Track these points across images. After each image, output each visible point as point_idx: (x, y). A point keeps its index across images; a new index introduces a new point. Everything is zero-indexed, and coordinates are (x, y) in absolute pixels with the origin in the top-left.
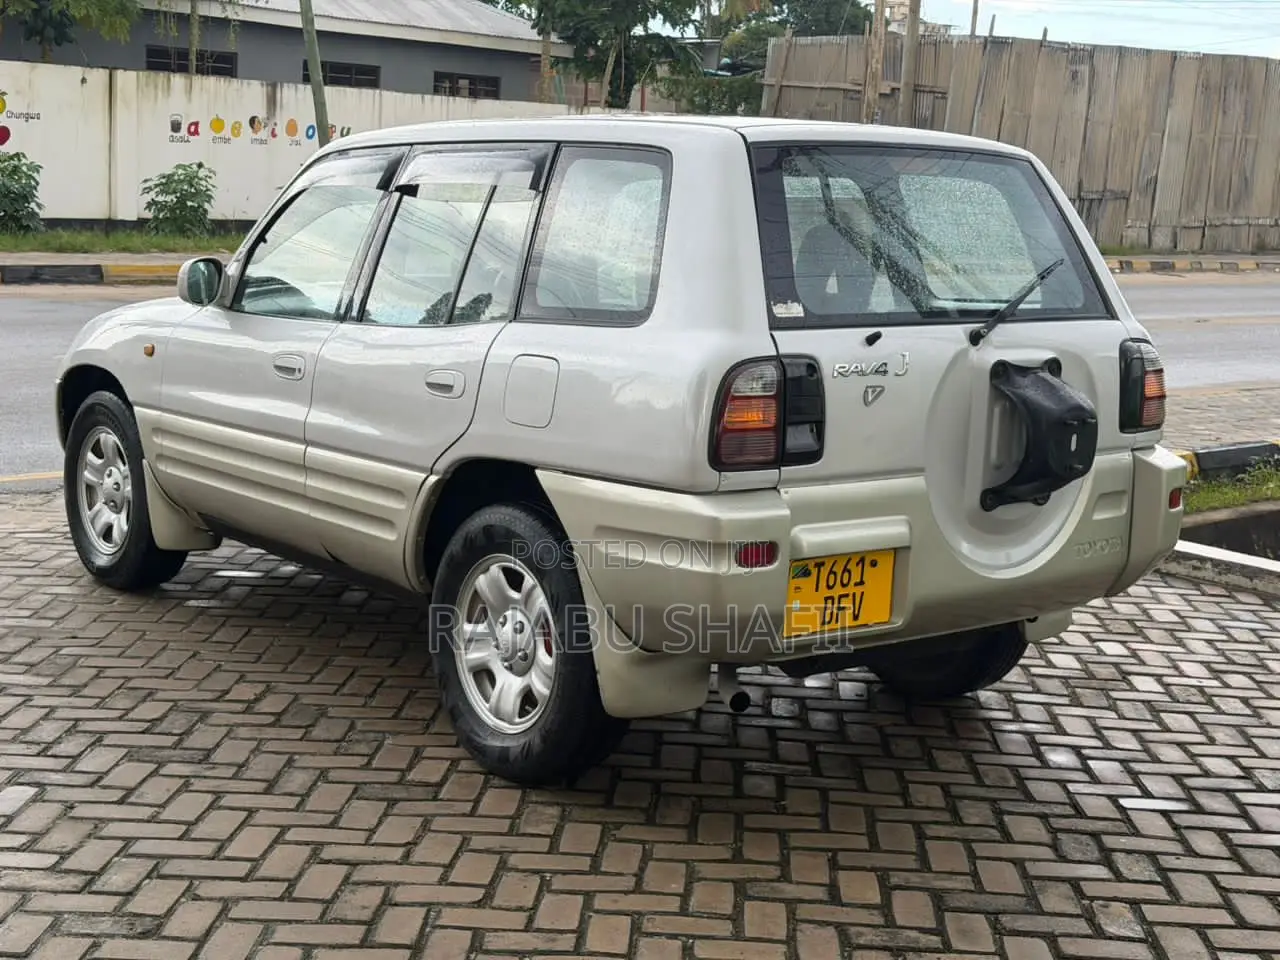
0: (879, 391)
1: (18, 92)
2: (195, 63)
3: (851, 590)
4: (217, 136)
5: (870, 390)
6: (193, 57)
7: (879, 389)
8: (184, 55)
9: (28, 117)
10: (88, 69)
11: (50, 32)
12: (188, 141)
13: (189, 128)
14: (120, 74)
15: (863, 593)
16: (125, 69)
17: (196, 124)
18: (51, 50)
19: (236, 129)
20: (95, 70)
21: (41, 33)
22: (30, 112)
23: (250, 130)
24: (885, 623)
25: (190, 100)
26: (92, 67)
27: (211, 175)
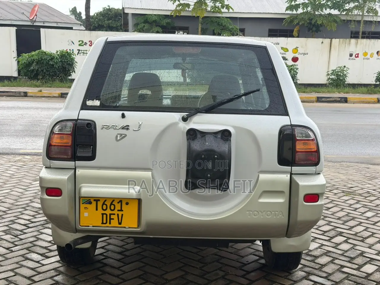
0: (123, 136)
1: (302, 47)
2: (361, 35)
3: (116, 212)
4: (366, 57)
5: (119, 136)
6: (361, 33)
7: (123, 135)
8: (357, 33)
9: (304, 54)
10: (324, 39)
11: (314, 29)
12: (355, 59)
13: (355, 56)
14: (334, 40)
15: (122, 215)
16: (335, 39)
17: (358, 54)
18: (315, 34)
19: (372, 55)
20: (326, 39)
21: (311, 29)
22: (305, 53)
23: (377, 55)
24: (135, 228)
25: (356, 47)
26: (325, 38)
27: (348, 69)
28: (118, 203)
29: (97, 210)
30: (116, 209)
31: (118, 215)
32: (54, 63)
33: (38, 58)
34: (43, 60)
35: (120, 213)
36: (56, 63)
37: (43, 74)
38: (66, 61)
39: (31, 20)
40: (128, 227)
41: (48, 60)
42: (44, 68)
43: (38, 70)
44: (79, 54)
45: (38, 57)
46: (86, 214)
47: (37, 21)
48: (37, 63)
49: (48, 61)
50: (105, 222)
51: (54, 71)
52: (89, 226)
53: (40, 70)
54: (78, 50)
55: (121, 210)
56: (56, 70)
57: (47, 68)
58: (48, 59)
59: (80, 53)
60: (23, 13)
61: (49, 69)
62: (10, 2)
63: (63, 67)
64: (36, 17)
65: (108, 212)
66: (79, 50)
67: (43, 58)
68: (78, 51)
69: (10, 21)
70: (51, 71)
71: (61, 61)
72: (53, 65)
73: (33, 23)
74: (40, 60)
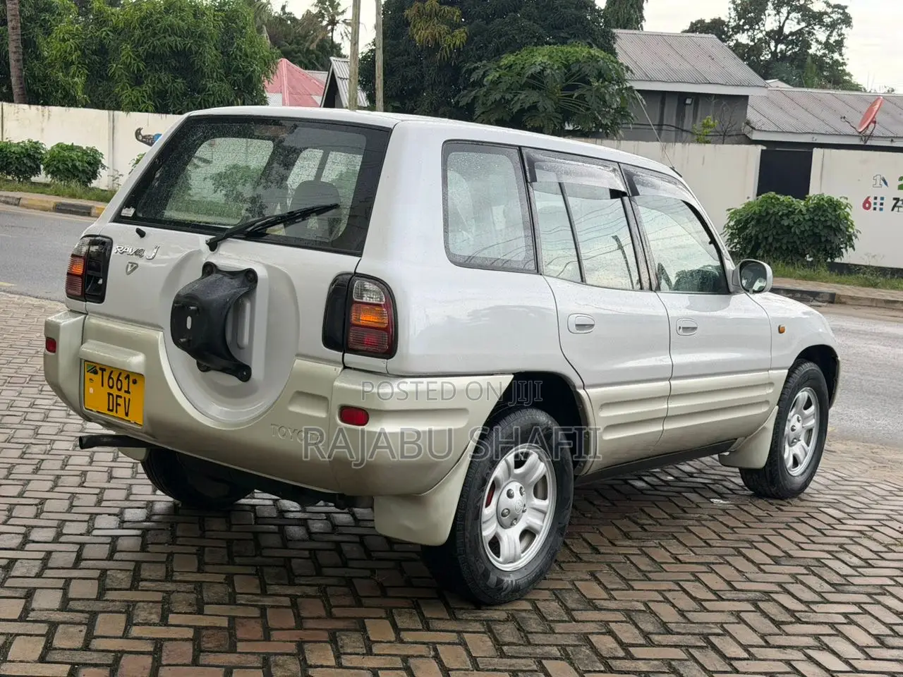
28: (126, 379)
29: (102, 386)
30: (123, 390)
31: (125, 398)
32: (792, 224)
33: (760, 211)
34: (769, 217)
35: (127, 396)
36: (798, 223)
37: (768, 247)
38: (823, 219)
39: (860, 133)
40: (133, 422)
41: (780, 216)
42: (770, 233)
43: (757, 236)
44: (896, 209)
45: (760, 208)
46: (91, 390)
47: (875, 137)
48: (758, 221)
49: (778, 218)
50: (111, 408)
51: (792, 240)
52: (91, 410)
53: (760, 236)
54: (894, 199)
55: (128, 392)
56: (795, 238)
57: (777, 234)
58: (780, 214)
59: (899, 207)
60: (844, 117)
61: (781, 237)
62: (832, 94)
63: (815, 234)
64: (872, 125)
65: (115, 392)
66: (897, 200)
67: (771, 212)
68: (895, 201)
69: (810, 136)
70: (785, 241)
71: (812, 220)
72: (789, 227)
73: (866, 142)
74: (764, 214)
